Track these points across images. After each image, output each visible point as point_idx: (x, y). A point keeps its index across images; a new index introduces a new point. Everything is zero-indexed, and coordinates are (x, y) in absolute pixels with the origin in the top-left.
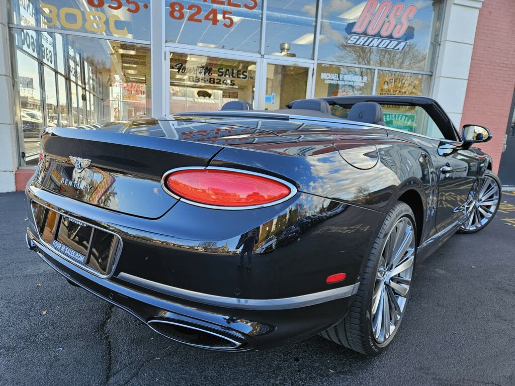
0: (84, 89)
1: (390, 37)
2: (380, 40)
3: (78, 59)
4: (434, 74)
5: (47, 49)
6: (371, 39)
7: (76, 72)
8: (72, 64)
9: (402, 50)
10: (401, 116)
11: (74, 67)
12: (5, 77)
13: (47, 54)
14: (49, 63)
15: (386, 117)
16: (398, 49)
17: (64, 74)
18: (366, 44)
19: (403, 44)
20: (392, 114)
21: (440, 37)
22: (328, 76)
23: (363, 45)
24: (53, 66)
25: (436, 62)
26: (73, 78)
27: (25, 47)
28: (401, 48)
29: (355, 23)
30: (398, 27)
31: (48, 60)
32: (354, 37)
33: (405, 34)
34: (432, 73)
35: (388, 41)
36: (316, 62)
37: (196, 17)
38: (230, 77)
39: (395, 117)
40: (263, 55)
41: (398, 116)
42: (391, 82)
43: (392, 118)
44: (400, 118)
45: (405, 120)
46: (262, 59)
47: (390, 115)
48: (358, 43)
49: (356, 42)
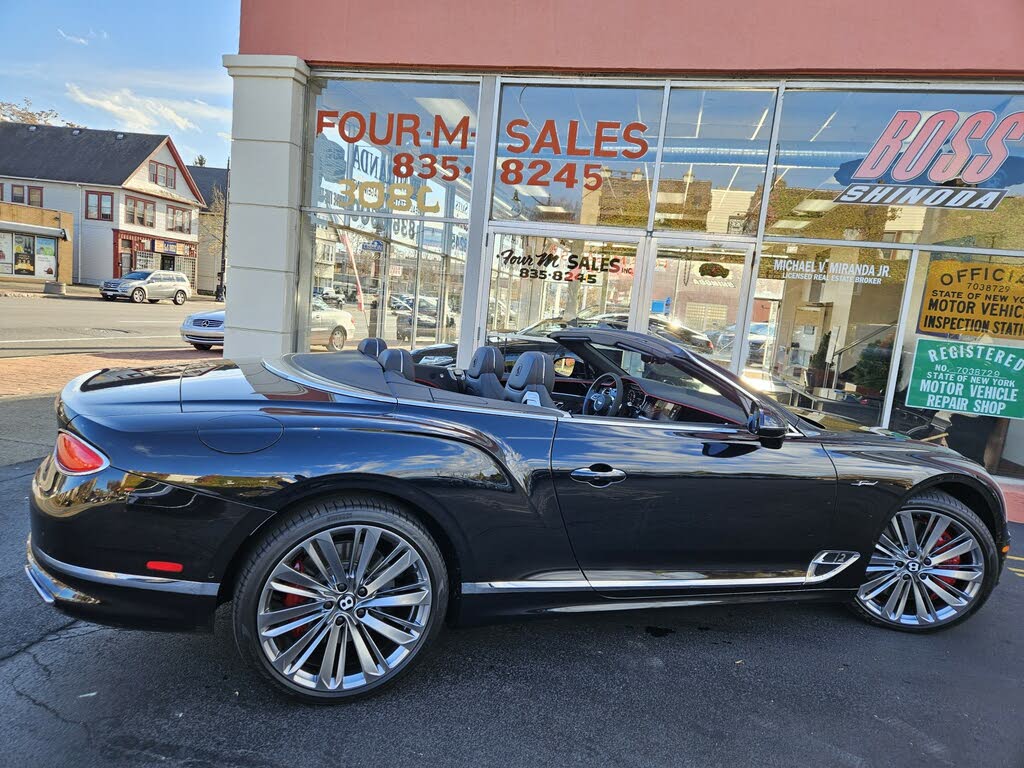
1: (955, 183)
2: (926, 191)
6: (901, 190)
9: (991, 207)
10: (990, 349)
13: (404, 227)
14: (404, 240)
16: (978, 207)
18: (890, 200)
19: (992, 196)
20: (965, 346)
22: (790, 266)
23: (881, 201)
24: (413, 242)
28: (986, 205)
29: (860, 161)
30: (979, 161)
31: (404, 235)
32: (855, 188)
33: (998, 174)
35: (950, 192)
36: (760, 239)
37: (540, 179)
38: (588, 269)
39: (975, 350)
40: (651, 232)
41: (984, 352)
42: (959, 276)
43: (966, 352)
44: (989, 353)
45: (1004, 359)
46: (649, 238)
47: (958, 349)
48: (866, 199)
49: (863, 197)
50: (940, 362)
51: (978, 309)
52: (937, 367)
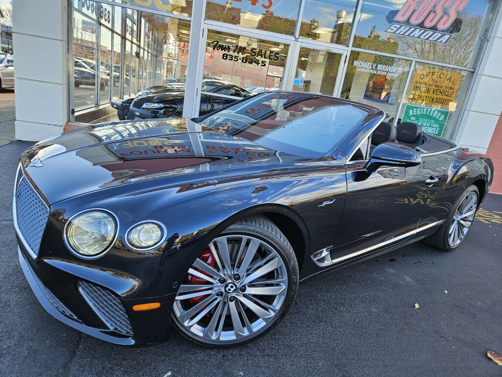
0: (139, 46)
1: (434, 28)
2: (422, 31)
3: (136, 17)
4: (477, 71)
5: (106, 9)
6: (413, 29)
7: (132, 30)
8: (129, 22)
9: (445, 42)
11: (131, 26)
12: (61, 42)
13: (106, 15)
14: (106, 24)
15: (416, 110)
16: (441, 42)
17: (120, 33)
18: (407, 34)
19: (447, 37)
21: (490, 32)
22: (361, 64)
23: (403, 34)
24: (110, 26)
25: (481, 59)
26: (128, 36)
27: (84, 10)
28: (444, 41)
29: (398, 11)
30: (445, 18)
31: (106, 20)
32: (394, 25)
34: (475, 69)
35: (431, 33)
36: (350, 48)
38: (262, 57)
39: (427, 111)
40: (298, 39)
41: (431, 111)
42: (427, 75)
43: (423, 111)
44: (432, 112)
45: (437, 115)
46: (296, 42)
47: (421, 109)
48: (397, 32)
49: (396, 31)
50: (413, 116)
51: (431, 92)
52: (412, 118)
